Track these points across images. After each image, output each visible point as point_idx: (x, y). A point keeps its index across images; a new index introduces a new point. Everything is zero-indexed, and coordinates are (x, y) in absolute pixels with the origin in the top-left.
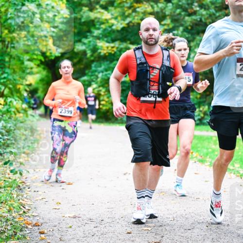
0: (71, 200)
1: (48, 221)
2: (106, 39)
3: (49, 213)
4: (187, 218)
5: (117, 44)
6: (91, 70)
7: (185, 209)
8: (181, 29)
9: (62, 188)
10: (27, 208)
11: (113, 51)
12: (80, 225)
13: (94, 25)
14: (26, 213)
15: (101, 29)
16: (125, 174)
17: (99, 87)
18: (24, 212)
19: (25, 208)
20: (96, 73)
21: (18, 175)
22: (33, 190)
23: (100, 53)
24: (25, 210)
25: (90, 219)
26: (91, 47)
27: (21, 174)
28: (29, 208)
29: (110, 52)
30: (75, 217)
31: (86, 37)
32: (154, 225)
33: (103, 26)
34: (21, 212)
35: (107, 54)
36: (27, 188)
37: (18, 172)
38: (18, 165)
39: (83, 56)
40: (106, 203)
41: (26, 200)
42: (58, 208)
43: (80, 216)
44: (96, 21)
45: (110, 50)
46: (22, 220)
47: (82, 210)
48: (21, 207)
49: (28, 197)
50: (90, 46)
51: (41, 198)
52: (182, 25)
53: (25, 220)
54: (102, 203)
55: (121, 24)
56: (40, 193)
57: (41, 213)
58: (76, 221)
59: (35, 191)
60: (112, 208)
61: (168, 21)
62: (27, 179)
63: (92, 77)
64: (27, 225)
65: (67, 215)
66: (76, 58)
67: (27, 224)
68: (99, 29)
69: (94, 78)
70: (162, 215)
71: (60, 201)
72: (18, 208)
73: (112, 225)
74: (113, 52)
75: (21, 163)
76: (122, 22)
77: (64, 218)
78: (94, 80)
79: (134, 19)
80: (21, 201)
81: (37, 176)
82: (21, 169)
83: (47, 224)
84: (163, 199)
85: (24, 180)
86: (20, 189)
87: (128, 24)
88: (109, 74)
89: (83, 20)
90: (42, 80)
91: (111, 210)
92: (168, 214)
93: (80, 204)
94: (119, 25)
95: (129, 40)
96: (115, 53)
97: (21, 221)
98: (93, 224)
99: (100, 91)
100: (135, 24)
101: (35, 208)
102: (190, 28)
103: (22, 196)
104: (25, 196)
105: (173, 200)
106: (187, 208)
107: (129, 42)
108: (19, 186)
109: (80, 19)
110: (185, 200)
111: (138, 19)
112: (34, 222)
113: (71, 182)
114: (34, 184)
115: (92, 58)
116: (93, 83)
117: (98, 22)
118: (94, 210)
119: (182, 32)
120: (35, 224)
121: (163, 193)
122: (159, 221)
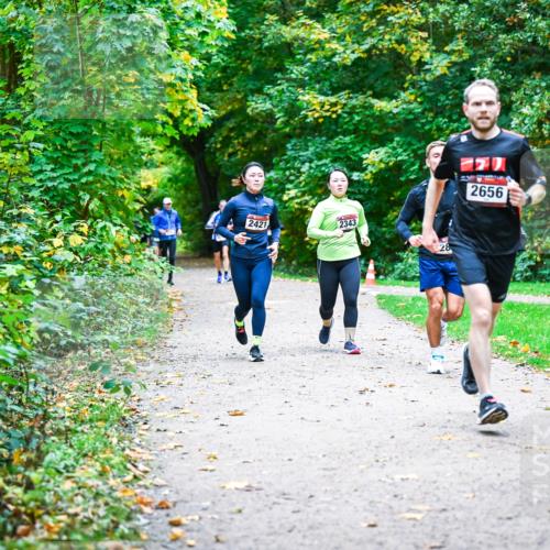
0: (241, 450)
1: (189, 498)
2: (317, 86)
3: (191, 480)
4: (504, 493)
5: (343, 97)
6: (285, 157)
7: (500, 471)
8: (489, 61)
9: (219, 422)
10: (141, 467)
11: (334, 112)
12: (259, 505)
13: (292, 55)
14: (140, 480)
15: (308, 64)
16: (361, 392)
17: (304, 194)
18: (135, 477)
19: (135, 466)
20: (297, 164)
21: (121, 394)
22: (154, 428)
23: (306, 117)
24: (138, 473)
25: (284, 494)
26: (286, 105)
27: (127, 391)
28: (147, 469)
29: (328, 114)
30: (249, 489)
31: (274, 83)
32: (427, 508)
33: (312, 57)
34: (129, 477)
35: (321, 120)
36: (141, 423)
37: (122, 387)
38: (122, 369)
39: (266, 125)
40: (320, 456)
41: (138, 449)
42: (210, 467)
43: (263, 485)
44: (296, 44)
45: (328, 111)
46: (130, 493)
47: (264, 472)
48: (129, 466)
49: (143, 443)
50: (281, 101)
51: (172, 445)
52: (491, 53)
53: (136, 495)
54: (311, 457)
55: (353, 52)
56: (169, 434)
57: (172, 479)
58: (252, 499)
59: (158, 430)
60: (333, 469)
61: (459, 44)
62: (142, 402)
63: (287, 173)
64: (142, 506)
65: (231, 485)
66: (249, 130)
67: (142, 502)
68: (302, 63)
69: (291, 175)
70: (447, 485)
71: (214, 453)
72: (121, 467)
73: (333, 508)
74: (334, 116)
75: (128, 367)
76: (356, 46)
77: (225, 491)
78: (292, 178)
79: (382, 40)
80: (127, 452)
81: (162, 396)
82: (129, 380)
83: (187, 505)
84: (448, 448)
85: (134, 405)
86: (127, 426)
87: (368, 51)
88: (325, 165)
89: (266, 44)
90: (173, 180)
91: (332, 473)
92: (460, 484)
93: (260, 460)
94: (347, 54)
95: (371, 87)
96: (339, 116)
97: (127, 496)
98: (291, 506)
99: (306, 203)
100: (385, 52)
101: (160, 468)
102: (509, 59)
103: (131, 442)
104: (137, 440)
105: (471, 451)
106: (504, 470)
107: (370, 93)
108: (124, 419)
109: (260, 41)
110: (499, 452)
111: (390, 40)
112: (158, 500)
113: (241, 410)
114: (158, 414)
115: (287, 130)
116: (289, 186)
117: (300, 47)
118: (292, 473)
119: (492, 69)
120: (161, 503)
121: (450, 436)
122: (439, 500)
